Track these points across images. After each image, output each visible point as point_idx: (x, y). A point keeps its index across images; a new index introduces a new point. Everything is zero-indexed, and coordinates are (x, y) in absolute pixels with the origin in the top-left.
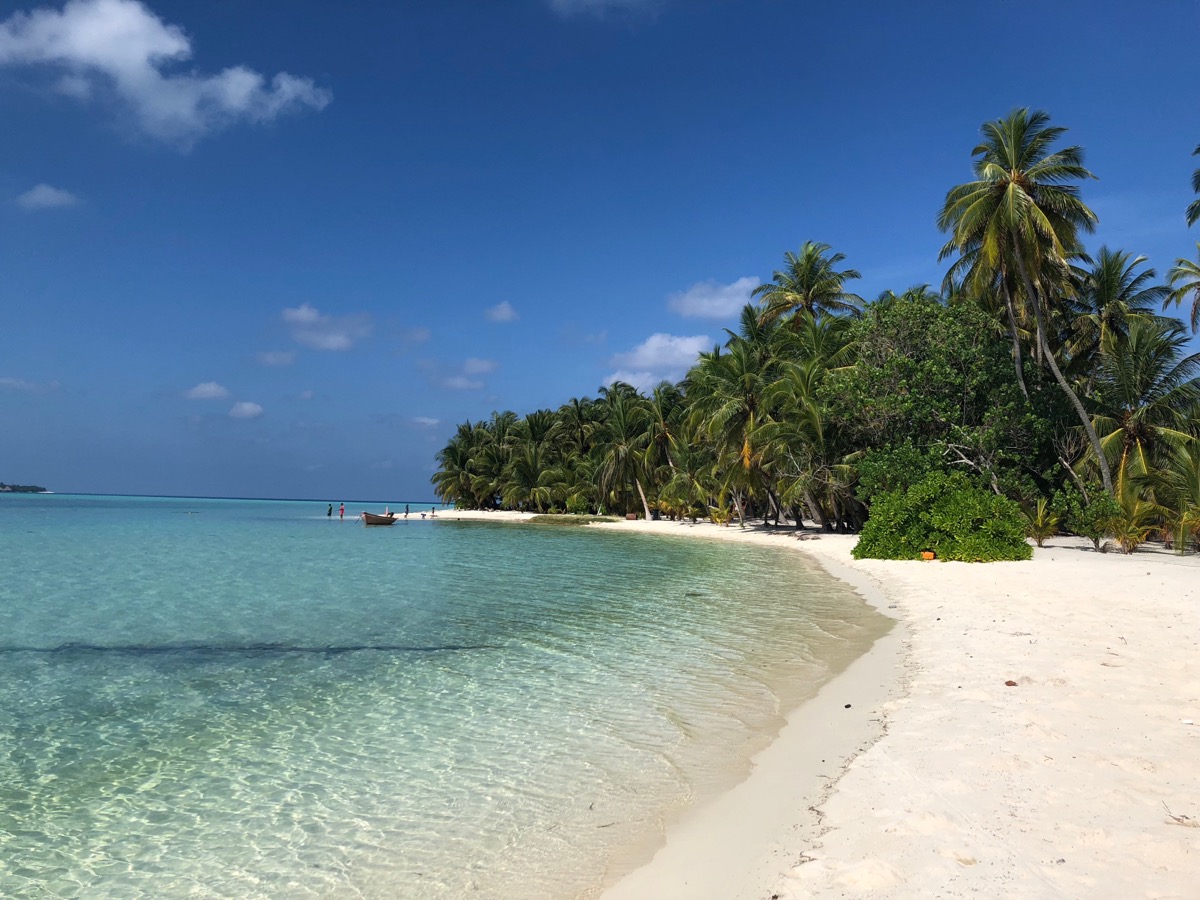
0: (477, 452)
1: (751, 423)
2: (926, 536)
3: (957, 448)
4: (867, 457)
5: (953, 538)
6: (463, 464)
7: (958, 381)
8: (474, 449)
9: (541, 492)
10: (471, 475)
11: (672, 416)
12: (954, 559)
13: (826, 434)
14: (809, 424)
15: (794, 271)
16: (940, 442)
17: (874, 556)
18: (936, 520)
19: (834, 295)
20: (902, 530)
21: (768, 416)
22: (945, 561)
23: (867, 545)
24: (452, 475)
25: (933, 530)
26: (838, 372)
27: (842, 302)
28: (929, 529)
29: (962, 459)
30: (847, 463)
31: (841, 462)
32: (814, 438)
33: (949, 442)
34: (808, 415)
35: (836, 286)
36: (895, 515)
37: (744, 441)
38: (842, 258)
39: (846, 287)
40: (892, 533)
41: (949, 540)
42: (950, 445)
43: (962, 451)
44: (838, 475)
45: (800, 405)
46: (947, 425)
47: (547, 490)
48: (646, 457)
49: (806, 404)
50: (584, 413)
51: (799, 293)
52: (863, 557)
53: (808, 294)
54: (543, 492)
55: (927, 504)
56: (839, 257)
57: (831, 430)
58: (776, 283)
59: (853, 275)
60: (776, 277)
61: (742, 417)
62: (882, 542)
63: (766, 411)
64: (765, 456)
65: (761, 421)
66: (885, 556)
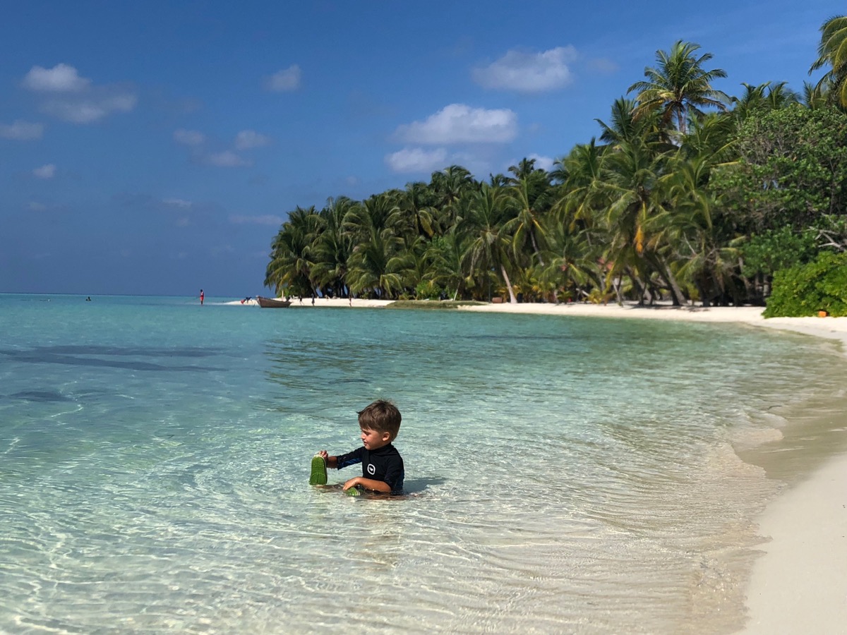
0: (313, 240)
1: (643, 213)
2: (820, 300)
3: (827, 233)
4: (753, 241)
5: (841, 301)
6: (299, 252)
7: (828, 178)
8: (310, 235)
9: (390, 279)
10: (308, 263)
11: (539, 203)
12: (841, 316)
13: (715, 223)
14: (700, 214)
15: (667, 71)
16: (812, 228)
17: (781, 315)
18: (827, 287)
19: (701, 92)
20: (802, 295)
21: (661, 207)
22: (835, 317)
23: (775, 307)
24: (287, 263)
25: (825, 295)
26: (721, 168)
27: (708, 98)
28: (822, 295)
29: (830, 242)
30: (733, 246)
31: (727, 246)
32: (704, 225)
33: (820, 228)
34: (699, 205)
35: (705, 85)
36: (797, 284)
37: (636, 229)
38: (710, 57)
39: (713, 84)
40: (794, 298)
41: (837, 302)
42: (821, 231)
43: (830, 235)
44: (725, 257)
45: (691, 197)
46: (819, 213)
47: (397, 277)
48: (514, 243)
49: (697, 197)
50: (421, 198)
51: (671, 89)
52: (772, 316)
53: (678, 91)
54: (392, 279)
55: (821, 276)
56: (707, 57)
57: (718, 219)
58: (647, 79)
59: (719, 74)
60: (647, 74)
61: (635, 208)
62: (788, 304)
63: (658, 202)
64: (661, 240)
65: (654, 211)
66: (790, 315)
